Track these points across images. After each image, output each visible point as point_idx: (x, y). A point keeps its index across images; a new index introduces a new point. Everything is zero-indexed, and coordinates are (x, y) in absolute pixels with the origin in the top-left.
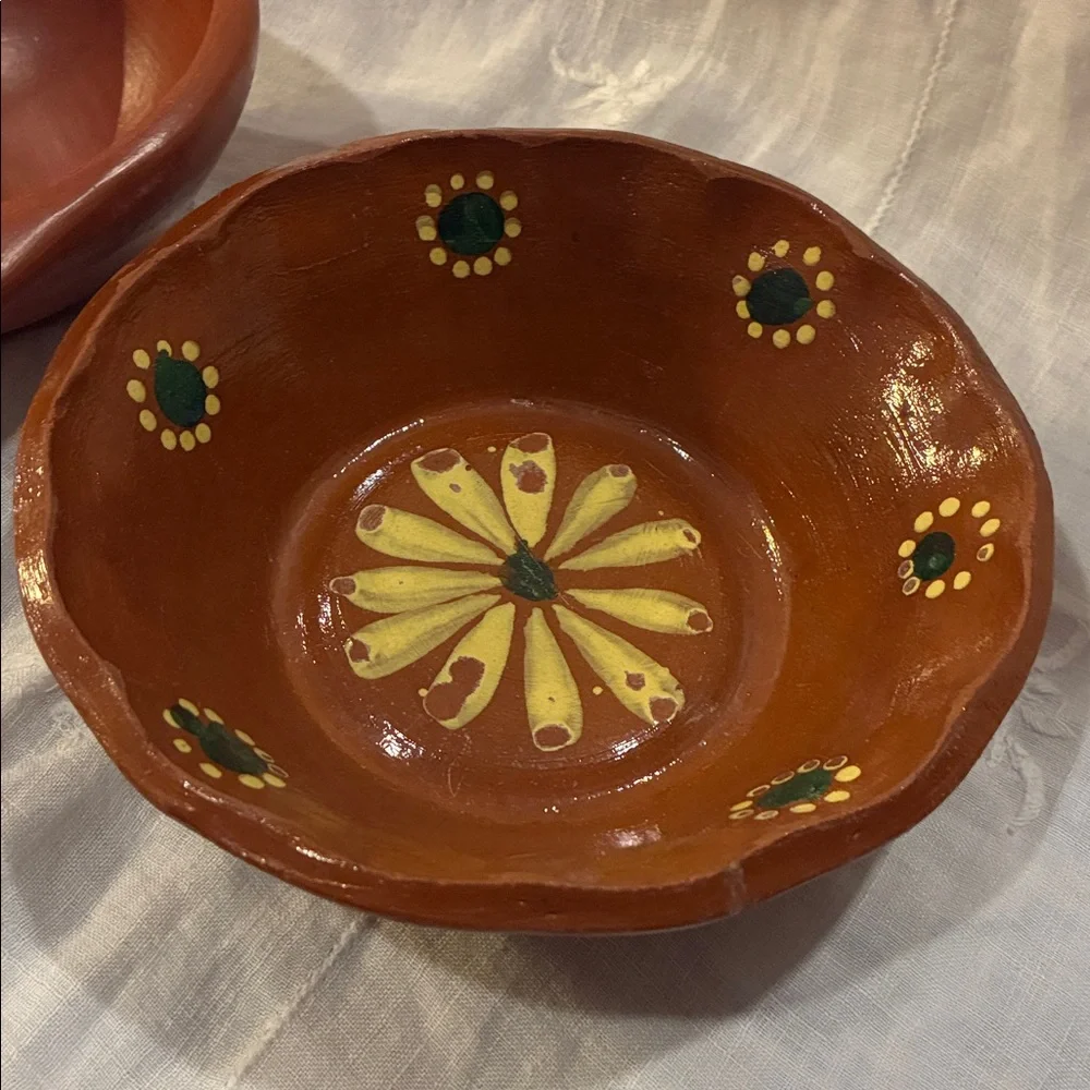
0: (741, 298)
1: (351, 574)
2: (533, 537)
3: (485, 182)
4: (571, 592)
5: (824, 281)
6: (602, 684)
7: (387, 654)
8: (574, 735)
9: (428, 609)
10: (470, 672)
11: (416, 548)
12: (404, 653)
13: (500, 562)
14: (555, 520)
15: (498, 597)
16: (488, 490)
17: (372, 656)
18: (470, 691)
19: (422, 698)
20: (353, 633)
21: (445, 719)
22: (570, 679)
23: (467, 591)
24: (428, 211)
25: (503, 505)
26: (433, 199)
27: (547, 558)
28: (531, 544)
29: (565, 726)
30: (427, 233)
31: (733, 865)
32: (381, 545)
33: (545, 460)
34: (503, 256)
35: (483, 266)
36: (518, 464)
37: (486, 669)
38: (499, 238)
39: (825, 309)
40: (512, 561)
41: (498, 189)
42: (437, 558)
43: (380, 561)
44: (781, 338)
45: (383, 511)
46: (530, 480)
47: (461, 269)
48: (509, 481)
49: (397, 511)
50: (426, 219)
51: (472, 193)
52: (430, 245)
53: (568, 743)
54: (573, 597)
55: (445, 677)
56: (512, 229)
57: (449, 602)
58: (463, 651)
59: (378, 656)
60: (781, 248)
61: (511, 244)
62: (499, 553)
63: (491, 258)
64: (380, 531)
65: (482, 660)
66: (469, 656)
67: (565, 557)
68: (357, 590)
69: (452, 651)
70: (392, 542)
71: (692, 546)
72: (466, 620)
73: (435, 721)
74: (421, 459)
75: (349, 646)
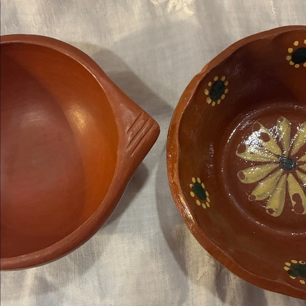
0: (290, 61)
1: (251, 193)
3: (216, 79)
4: (299, 160)
7: (277, 207)
9: (275, 190)
10: (297, 198)
12: (281, 204)
13: (278, 165)
15: (286, 174)
17: (274, 210)
18: (302, 202)
19: (294, 211)
21: (303, 213)
23: (278, 178)
24: (207, 96)
26: (207, 93)
27: (286, 155)
28: (280, 154)
30: (209, 101)
32: (251, 181)
34: (226, 91)
35: (223, 97)
36: (259, 136)
37: (300, 194)
38: (224, 88)
40: (280, 163)
41: (220, 78)
42: (265, 175)
43: (254, 185)
44: (305, 64)
45: (242, 173)
46: (266, 138)
47: (219, 102)
49: (245, 170)
50: (208, 98)
51: (214, 84)
52: (211, 103)
54: (301, 161)
55: (294, 203)
56: (226, 84)
57: (277, 184)
58: (291, 194)
59: (276, 209)
60: (296, 43)
61: (227, 87)
62: (276, 163)
63: (224, 93)
64: (247, 178)
65: (297, 193)
66: (294, 194)
68: (256, 197)
69: (289, 195)
70: (252, 179)
72: (285, 185)
73: (301, 215)
74: (237, 151)
75: (267, 211)
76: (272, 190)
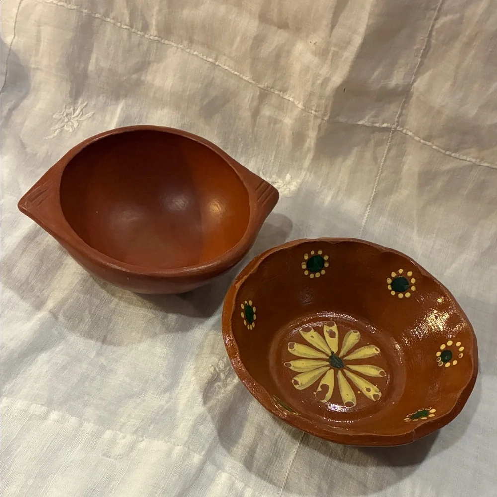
0: (389, 284)
1: (290, 361)
2: (335, 351)
3: (320, 253)
4: (348, 366)
5: (413, 281)
6: (360, 390)
7: (304, 383)
8: (355, 404)
9: (311, 371)
10: (325, 388)
11: (305, 354)
12: (307, 383)
13: (328, 358)
14: (340, 345)
15: (329, 368)
16: (321, 337)
17: (299, 383)
18: (327, 393)
19: (315, 394)
20: (293, 377)
21: (322, 400)
22: (351, 389)
23: (320, 366)
24: (305, 261)
25: (326, 341)
26: (306, 258)
27: (340, 356)
28: (335, 353)
29: (352, 401)
30: (304, 267)
31: (413, 431)
32: (295, 353)
33: (335, 328)
34: (323, 272)
35: (318, 275)
36: (328, 330)
37: (330, 387)
38: (322, 267)
39: (413, 288)
40: (330, 357)
41: (323, 255)
42: (311, 357)
43: (296, 358)
44: (401, 296)
45: (294, 344)
46: (332, 335)
47: (312, 276)
48: (326, 335)
49: (298, 344)
50: (304, 263)
51: (316, 256)
52: (304, 270)
53: (354, 406)
55: (319, 389)
56: (326, 265)
57: (316, 369)
58: (322, 382)
59: (301, 383)
60: (401, 271)
61: (326, 269)
62: (327, 355)
63: (320, 273)
64: (295, 350)
65: (328, 384)
66: (325, 383)
67: (344, 356)
68: (292, 366)
69: (320, 382)
70: (298, 352)
71: (378, 353)
72: (322, 374)
73: (319, 400)
75: (293, 381)
76: (309, 370)
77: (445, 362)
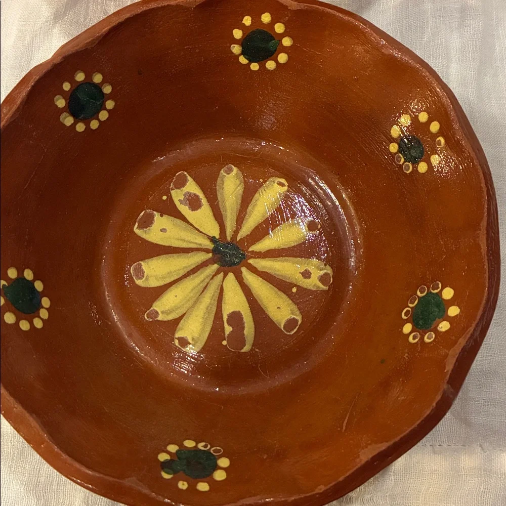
0: (240, 55)
1: (151, 306)
2: (215, 232)
3: (80, 77)
4: (250, 249)
5: (279, 28)
6: (295, 285)
7: (196, 335)
8: (299, 318)
9: (197, 301)
10: (236, 318)
11: (170, 273)
12: (203, 330)
13: (210, 255)
14: (218, 216)
15: (222, 274)
16: (178, 221)
17: (190, 341)
18: (243, 328)
19: (226, 345)
20: (174, 334)
21: (242, 348)
22: (280, 293)
23: (207, 280)
24: (62, 111)
25: (191, 224)
26: (61, 103)
27: (229, 239)
28: (217, 237)
29: (293, 316)
30: (68, 121)
31: (445, 386)
32: (154, 283)
33: (191, 187)
34: (110, 104)
35: (104, 115)
36: (182, 198)
37: (242, 312)
38: (103, 97)
39: (287, 42)
40: (215, 251)
41: (89, 76)
42: (182, 273)
43: (159, 292)
44: (270, 65)
45: (140, 265)
46: (194, 203)
47: (94, 125)
48: (184, 209)
49: (146, 260)
50: (64, 114)
51: (78, 87)
52: (74, 125)
53: (299, 323)
54: (253, 251)
55: (228, 329)
56: (107, 89)
57: (203, 291)
58: (227, 310)
59: (193, 339)
60: (247, 21)
61: (110, 97)
62: (207, 251)
63: (105, 109)
64: (147, 276)
65: (237, 310)
66: (231, 311)
67: (236, 232)
68: (160, 313)
69: (222, 314)
70: (157, 279)
71: (286, 188)
72: (217, 295)
73: (239, 352)
74: (137, 225)
75: (176, 342)
76: (191, 302)
77: (415, 161)
